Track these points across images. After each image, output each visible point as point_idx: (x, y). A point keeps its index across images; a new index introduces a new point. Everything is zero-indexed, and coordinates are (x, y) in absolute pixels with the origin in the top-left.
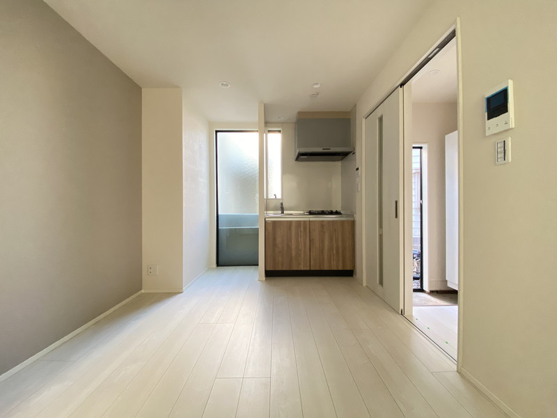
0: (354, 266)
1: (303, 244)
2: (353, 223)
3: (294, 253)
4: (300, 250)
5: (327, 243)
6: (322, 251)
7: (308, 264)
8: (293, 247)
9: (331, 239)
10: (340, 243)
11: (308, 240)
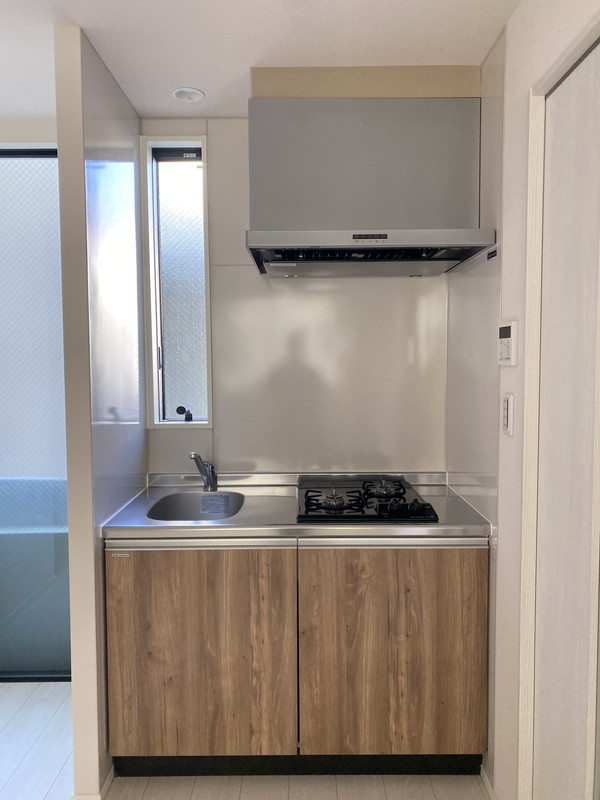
0: (485, 740)
1: (267, 647)
2: (484, 559)
3: (227, 683)
4: (256, 674)
5: (369, 643)
6: (350, 676)
7: (291, 731)
8: (226, 661)
9: (389, 628)
10: (427, 647)
11: (289, 632)
